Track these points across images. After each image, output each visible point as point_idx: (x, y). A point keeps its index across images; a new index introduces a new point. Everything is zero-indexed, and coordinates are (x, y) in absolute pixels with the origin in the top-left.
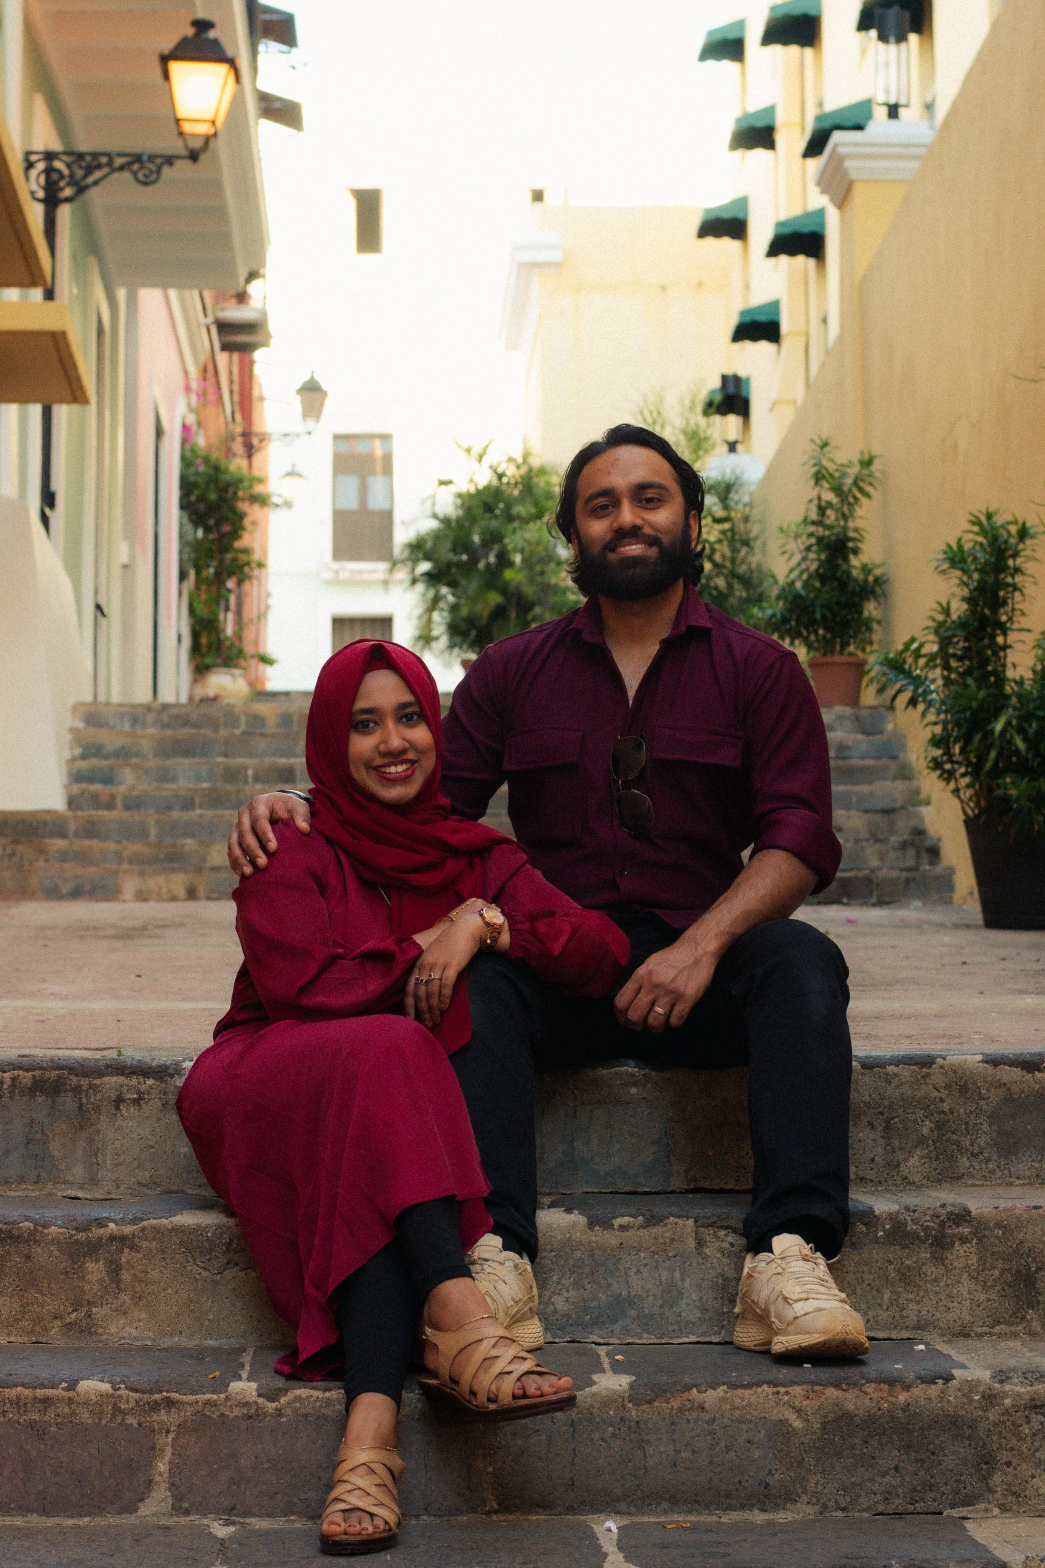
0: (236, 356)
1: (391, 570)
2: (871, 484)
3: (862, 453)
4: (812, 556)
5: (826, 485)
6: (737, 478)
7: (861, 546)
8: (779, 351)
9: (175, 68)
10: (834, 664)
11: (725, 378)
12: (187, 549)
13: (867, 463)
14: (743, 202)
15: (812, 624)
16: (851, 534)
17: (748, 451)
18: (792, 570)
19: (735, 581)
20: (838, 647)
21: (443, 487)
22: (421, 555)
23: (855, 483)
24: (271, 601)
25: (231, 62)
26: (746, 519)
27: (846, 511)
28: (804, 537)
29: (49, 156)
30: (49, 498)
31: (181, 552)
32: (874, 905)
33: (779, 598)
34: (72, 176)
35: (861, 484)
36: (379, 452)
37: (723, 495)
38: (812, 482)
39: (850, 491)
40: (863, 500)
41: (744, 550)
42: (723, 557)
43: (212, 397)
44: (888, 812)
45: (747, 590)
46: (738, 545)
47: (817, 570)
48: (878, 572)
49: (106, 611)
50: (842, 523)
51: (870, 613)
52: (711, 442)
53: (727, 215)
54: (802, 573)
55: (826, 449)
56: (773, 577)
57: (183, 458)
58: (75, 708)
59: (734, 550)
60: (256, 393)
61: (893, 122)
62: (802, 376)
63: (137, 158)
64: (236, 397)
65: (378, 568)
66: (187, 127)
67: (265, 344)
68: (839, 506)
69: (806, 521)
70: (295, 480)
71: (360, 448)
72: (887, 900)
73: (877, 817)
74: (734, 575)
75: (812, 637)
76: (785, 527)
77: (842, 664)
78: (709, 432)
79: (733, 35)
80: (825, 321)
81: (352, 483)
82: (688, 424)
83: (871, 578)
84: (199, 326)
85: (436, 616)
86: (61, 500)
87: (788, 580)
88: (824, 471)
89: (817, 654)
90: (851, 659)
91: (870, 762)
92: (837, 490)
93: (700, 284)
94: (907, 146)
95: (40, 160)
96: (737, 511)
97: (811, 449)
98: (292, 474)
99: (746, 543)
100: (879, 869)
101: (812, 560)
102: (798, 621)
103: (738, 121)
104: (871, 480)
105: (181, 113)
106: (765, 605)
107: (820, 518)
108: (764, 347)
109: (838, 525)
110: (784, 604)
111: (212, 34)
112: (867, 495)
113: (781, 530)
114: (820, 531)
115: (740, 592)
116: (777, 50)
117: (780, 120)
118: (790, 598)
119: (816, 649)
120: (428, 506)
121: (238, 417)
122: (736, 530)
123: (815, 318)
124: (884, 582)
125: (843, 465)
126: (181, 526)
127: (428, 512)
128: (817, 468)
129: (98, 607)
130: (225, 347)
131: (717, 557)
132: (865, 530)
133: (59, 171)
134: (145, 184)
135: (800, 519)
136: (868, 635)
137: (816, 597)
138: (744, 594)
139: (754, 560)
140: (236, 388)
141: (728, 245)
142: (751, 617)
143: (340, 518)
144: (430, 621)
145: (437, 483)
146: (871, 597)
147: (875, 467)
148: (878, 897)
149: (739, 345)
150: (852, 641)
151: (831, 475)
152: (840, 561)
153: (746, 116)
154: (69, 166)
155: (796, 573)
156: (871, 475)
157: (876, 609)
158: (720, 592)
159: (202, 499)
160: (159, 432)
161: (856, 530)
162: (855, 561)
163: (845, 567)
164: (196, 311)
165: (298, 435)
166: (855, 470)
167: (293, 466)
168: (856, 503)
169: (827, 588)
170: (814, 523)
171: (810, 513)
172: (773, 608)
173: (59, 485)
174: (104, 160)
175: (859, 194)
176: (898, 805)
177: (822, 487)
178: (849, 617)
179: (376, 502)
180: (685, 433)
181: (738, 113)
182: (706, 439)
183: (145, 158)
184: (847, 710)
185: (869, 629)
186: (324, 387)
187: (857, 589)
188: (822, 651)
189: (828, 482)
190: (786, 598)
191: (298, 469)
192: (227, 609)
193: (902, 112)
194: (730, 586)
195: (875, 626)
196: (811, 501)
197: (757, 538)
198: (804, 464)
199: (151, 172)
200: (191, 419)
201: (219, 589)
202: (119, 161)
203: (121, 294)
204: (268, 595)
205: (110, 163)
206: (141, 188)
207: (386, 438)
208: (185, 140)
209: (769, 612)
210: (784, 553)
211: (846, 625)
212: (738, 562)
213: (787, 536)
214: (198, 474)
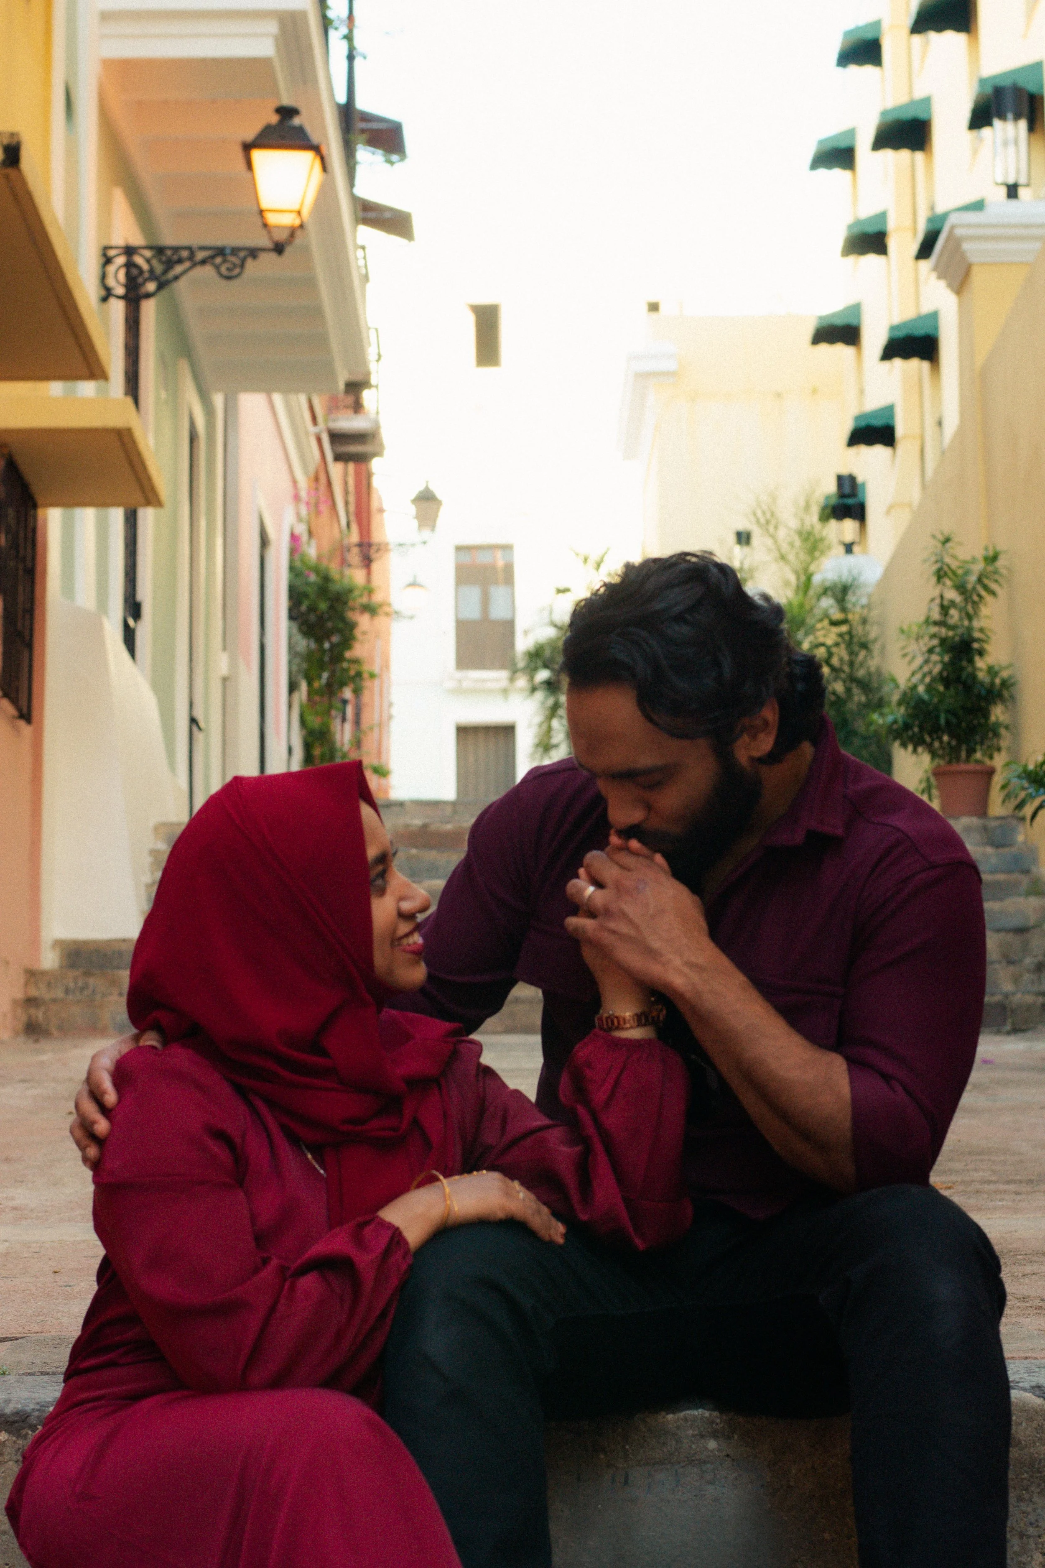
0: (351, 466)
1: (512, 679)
2: (996, 581)
3: (986, 549)
4: (935, 658)
5: (948, 583)
6: (854, 579)
7: (986, 646)
8: (894, 453)
9: (258, 155)
10: (960, 773)
11: (840, 479)
12: (297, 661)
13: (992, 559)
14: (856, 309)
15: (936, 730)
16: (977, 635)
17: (865, 552)
18: (913, 674)
19: (854, 686)
20: (963, 754)
21: (561, 595)
22: (540, 663)
23: (980, 580)
24: (394, 711)
25: (316, 149)
26: (864, 621)
27: (970, 608)
28: (926, 639)
29: (129, 251)
30: (133, 608)
31: (290, 662)
32: (1008, 1033)
33: (900, 703)
34: (152, 271)
35: (986, 581)
36: (500, 563)
37: (840, 597)
38: (934, 579)
39: (974, 589)
40: (988, 598)
41: (863, 654)
42: (841, 660)
43: (324, 508)
44: (1021, 931)
45: (867, 695)
46: (856, 648)
47: (940, 673)
48: (1005, 674)
49: (202, 724)
50: (966, 623)
51: (997, 717)
52: (826, 543)
53: (839, 322)
54: (924, 676)
55: (949, 545)
56: (894, 680)
57: (292, 568)
58: (156, 829)
59: (852, 653)
60: (375, 505)
61: (1013, 202)
62: (917, 479)
63: (220, 251)
64: (352, 508)
65: (498, 677)
66: (273, 219)
67: (378, 453)
68: (963, 605)
69: (928, 622)
70: (417, 590)
71: (483, 558)
72: (1024, 1027)
73: (1010, 937)
74: (852, 679)
75: (936, 744)
76: (905, 627)
77: (969, 772)
78: (824, 533)
79: (843, 144)
80: (940, 424)
81: (474, 594)
82: (803, 524)
83: (998, 681)
84: (307, 433)
85: (555, 723)
86: (147, 610)
87: (910, 684)
88: (946, 568)
89: (942, 762)
90: (978, 767)
91: (1001, 877)
92: (961, 588)
93: (815, 391)
94: (1027, 226)
95: (118, 255)
96: (854, 614)
97: (933, 545)
98: (413, 584)
99: (864, 646)
100: (1013, 994)
101: (935, 663)
102: (921, 728)
103: (850, 227)
104: (996, 577)
105: (264, 205)
106: (886, 710)
107: (943, 619)
108: (879, 451)
109: (962, 626)
110: (906, 710)
111: (296, 121)
112: (993, 593)
113: (902, 631)
114: (943, 631)
115: (859, 697)
116: (888, 155)
117: (891, 226)
118: (912, 704)
119: (942, 757)
120: (546, 614)
121: (354, 528)
122: (854, 632)
123: (930, 422)
124: (1013, 685)
125: (966, 562)
126: (290, 637)
127: (547, 620)
128: (938, 565)
129: (193, 721)
130: (338, 458)
131: (835, 661)
132: (991, 630)
133: (136, 266)
134: (229, 278)
135: (922, 619)
136: (995, 741)
137: (940, 702)
138: (863, 699)
139: (873, 664)
140: (352, 499)
141: (841, 351)
142: (871, 723)
143: (463, 628)
144: (550, 729)
145: (554, 591)
146: (999, 702)
147: (1001, 563)
148: (1013, 1024)
149: (854, 450)
150: (978, 747)
151: (954, 573)
152: (964, 663)
153: (858, 222)
154: (148, 261)
155: (918, 676)
156: (996, 572)
157: (1003, 713)
158: (838, 697)
159: (312, 609)
160: (264, 542)
161: (981, 630)
162: (980, 663)
163: (970, 669)
164: (302, 417)
165: (413, 545)
166: (979, 567)
167: (415, 577)
168: (980, 601)
169: (952, 691)
170: (936, 623)
171: (931, 613)
172: (894, 714)
173: (145, 593)
174: (185, 254)
175: (978, 277)
176: (1032, 923)
177: (944, 584)
178: (975, 722)
179: (498, 612)
180: (800, 533)
181: (849, 220)
182: (822, 539)
183: (228, 251)
184: (974, 821)
185: (997, 735)
186: (439, 495)
187: (983, 692)
188: (947, 759)
189: (951, 579)
190: (908, 703)
191: (420, 580)
192: (344, 720)
193: (1022, 192)
194: (848, 690)
195: (1003, 731)
196: (932, 600)
197: (875, 640)
198: (925, 561)
199: (235, 265)
200: (301, 529)
201: (330, 699)
202: (200, 255)
203: (218, 400)
204: (390, 705)
205: (191, 257)
206: (224, 282)
207: (507, 548)
208: (269, 232)
209: (890, 719)
210: (905, 655)
211: (972, 730)
212: (856, 665)
213: (909, 637)
214: (307, 584)
